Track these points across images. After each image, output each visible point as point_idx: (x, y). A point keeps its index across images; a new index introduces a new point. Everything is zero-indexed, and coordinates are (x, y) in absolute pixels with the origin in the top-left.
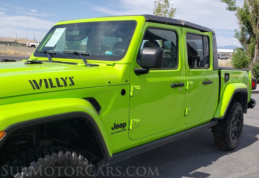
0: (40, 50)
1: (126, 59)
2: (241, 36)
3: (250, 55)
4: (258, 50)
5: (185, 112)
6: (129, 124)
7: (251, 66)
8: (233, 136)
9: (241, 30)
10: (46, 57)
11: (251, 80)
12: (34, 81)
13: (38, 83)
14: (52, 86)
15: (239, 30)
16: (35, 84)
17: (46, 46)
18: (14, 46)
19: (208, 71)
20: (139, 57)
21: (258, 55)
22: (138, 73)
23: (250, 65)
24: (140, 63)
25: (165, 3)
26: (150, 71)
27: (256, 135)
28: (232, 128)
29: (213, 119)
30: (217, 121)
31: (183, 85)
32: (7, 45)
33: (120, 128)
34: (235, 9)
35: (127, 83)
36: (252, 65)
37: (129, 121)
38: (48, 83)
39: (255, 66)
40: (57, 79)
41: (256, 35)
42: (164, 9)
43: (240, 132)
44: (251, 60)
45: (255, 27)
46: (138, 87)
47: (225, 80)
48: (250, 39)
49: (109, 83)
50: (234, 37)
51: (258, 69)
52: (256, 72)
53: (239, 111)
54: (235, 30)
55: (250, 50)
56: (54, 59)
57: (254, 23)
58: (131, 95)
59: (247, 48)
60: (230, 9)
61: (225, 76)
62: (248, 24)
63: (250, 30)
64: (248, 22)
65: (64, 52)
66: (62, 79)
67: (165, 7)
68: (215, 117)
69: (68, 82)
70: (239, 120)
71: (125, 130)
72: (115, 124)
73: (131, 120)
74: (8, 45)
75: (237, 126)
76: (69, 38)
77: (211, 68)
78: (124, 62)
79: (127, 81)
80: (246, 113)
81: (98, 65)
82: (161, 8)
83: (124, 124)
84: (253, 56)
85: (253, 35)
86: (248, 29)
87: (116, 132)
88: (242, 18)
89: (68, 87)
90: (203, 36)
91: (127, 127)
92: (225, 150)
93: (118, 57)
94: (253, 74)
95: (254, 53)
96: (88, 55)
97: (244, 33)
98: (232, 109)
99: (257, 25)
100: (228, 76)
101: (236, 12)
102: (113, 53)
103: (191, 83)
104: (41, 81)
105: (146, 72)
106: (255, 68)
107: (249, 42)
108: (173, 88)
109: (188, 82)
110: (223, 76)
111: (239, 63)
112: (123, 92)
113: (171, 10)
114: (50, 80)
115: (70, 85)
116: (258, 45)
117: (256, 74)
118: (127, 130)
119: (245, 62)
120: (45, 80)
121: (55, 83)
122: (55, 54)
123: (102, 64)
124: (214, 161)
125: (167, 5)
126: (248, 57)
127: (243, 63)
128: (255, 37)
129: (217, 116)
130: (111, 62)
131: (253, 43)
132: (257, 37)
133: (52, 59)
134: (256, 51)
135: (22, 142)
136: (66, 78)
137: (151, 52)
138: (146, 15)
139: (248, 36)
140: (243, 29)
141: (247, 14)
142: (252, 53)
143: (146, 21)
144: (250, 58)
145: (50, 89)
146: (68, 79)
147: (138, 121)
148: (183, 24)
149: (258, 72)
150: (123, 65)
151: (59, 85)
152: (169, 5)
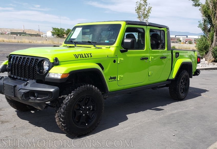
0: (68, 40)
1: (116, 44)
2: (203, 26)
3: (211, 41)
4: (216, 36)
5: (149, 74)
6: (118, 78)
7: (211, 50)
8: (182, 91)
9: (203, 21)
10: (73, 44)
11: (196, 57)
12: (75, 55)
13: (77, 56)
14: (83, 57)
15: (202, 22)
16: (76, 56)
17: (71, 38)
18: (23, 36)
19: (164, 51)
20: (123, 43)
21: (216, 41)
22: (122, 51)
23: (210, 48)
24: (123, 46)
25: (144, 3)
26: (128, 51)
27: (201, 93)
28: (181, 86)
29: (168, 80)
30: (171, 81)
31: (147, 58)
32: (17, 35)
33: (113, 79)
34: (199, 5)
35: (116, 57)
36: (211, 48)
37: (118, 76)
38: (81, 56)
39: (214, 49)
40: (85, 54)
41: (214, 25)
42: (143, 7)
43: (187, 89)
44: (211, 44)
45: (214, 19)
46: (122, 59)
47: (176, 57)
48: (210, 28)
49: (108, 56)
50: (198, 27)
51: (216, 51)
52: (215, 53)
53: (186, 76)
54: (199, 22)
55: (210, 37)
56: (77, 45)
57: (213, 16)
58: (119, 63)
59: (208, 35)
60: (196, 5)
61: (176, 54)
62: (209, 17)
63: (210, 22)
64: (209, 15)
65: (82, 41)
66: (87, 54)
67: (144, 6)
68: (169, 79)
69: (89, 55)
70: (186, 82)
71: (115, 80)
72: (110, 77)
73: (119, 76)
74: (19, 35)
75: (185, 85)
76: (84, 33)
77: (166, 49)
78: (115, 46)
79: (116, 56)
80: (192, 78)
81: (101, 48)
82: (141, 7)
83: (115, 77)
84: (212, 42)
85: (212, 26)
86: (209, 20)
87: (111, 81)
88: (204, 12)
89: (90, 58)
90: (160, 30)
91: (116, 79)
92: (177, 100)
93: (111, 44)
94: (213, 55)
95: (213, 39)
96: (96, 43)
97: (206, 24)
98: (181, 74)
99: (216, 18)
100: (178, 54)
101: (199, 7)
102: (109, 41)
103: (153, 57)
104: (78, 55)
105: (126, 51)
106: (214, 51)
107: (209, 31)
108: (142, 60)
109: (150, 57)
110: (174, 54)
111: (202, 47)
112: (115, 61)
113: (148, 8)
114: (82, 54)
115: (90, 57)
116: (216, 33)
117: (214, 55)
118: (117, 80)
119: (206, 46)
120: (80, 54)
121: (84, 56)
122: (77, 42)
123: (104, 47)
124: (168, 104)
125: (146, 4)
126: (209, 42)
127: (205, 46)
128: (214, 27)
129: (170, 78)
130: (108, 46)
131: (212, 31)
132: (215, 27)
133: (76, 45)
134: (215, 37)
135: (69, 82)
136: (88, 54)
137: (129, 41)
138: (126, 21)
139: (209, 26)
140: (205, 21)
141: (208, 9)
142: (212, 39)
143: (126, 24)
144: (210, 43)
145: (82, 58)
146: (89, 54)
147: (122, 76)
148: (148, 25)
149: (216, 54)
150: (114, 47)
151: (86, 57)
152: (147, 4)
